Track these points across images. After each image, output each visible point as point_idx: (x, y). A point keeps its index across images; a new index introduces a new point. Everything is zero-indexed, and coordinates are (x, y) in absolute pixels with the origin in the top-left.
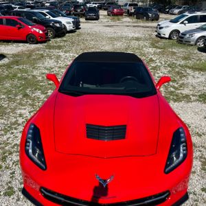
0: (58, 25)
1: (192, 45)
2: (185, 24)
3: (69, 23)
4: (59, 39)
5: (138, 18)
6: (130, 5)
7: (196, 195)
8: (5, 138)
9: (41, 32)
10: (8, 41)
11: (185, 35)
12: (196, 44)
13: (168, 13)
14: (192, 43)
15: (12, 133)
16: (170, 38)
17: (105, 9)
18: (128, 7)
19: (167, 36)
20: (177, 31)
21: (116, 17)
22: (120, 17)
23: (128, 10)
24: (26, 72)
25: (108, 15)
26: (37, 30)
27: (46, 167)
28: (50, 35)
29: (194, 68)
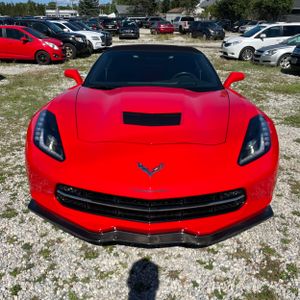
0: (80, 40)
1: (272, 66)
2: (262, 38)
3: (96, 38)
4: (81, 60)
5: (194, 37)
6: (183, 19)
7: (284, 218)
8: (3, 159)
9: (56, 48)
10: (8, 61)
11: (262, 52)
12: (278, 65)
13: (237, 31)
14: (272, 63)
15: (14, 154)
16: (241, 58)
17: (147, 27)
18: (180, 22)
19: (237, 56)
20: (251, 49)
21: (163, 36)
22: (168, 35)
23: (181, 26)
24: (34, 93)
25: (152, 33)
26: (51, 45)
27: (64, 157)
28: (69, 53)
29: (277, 91)
